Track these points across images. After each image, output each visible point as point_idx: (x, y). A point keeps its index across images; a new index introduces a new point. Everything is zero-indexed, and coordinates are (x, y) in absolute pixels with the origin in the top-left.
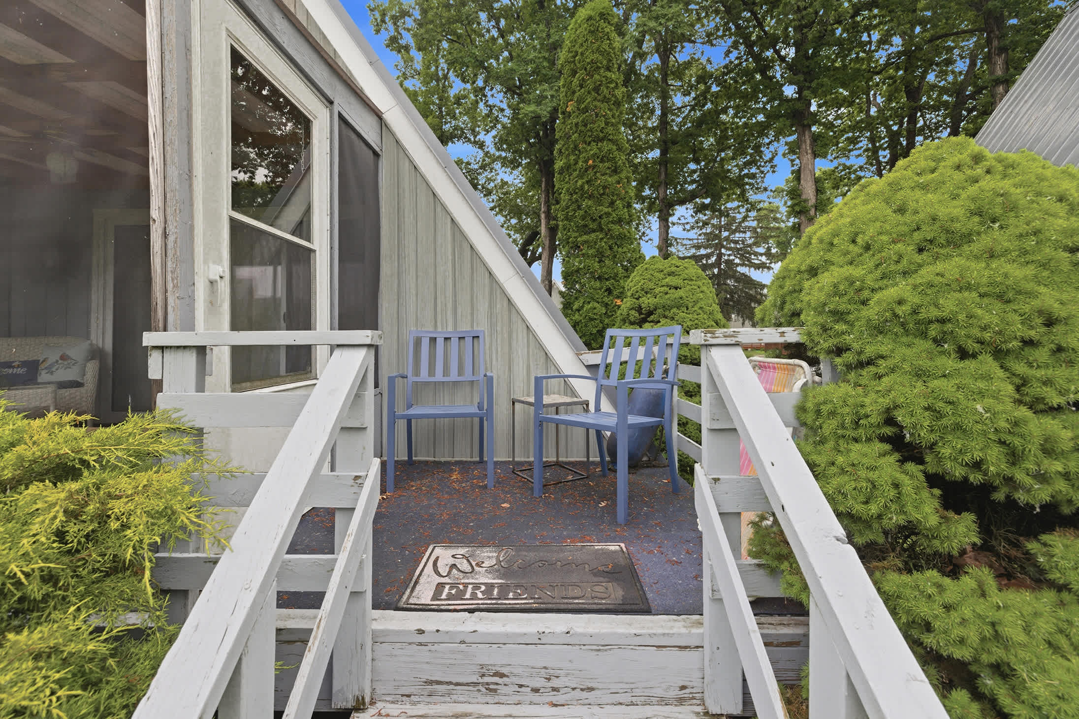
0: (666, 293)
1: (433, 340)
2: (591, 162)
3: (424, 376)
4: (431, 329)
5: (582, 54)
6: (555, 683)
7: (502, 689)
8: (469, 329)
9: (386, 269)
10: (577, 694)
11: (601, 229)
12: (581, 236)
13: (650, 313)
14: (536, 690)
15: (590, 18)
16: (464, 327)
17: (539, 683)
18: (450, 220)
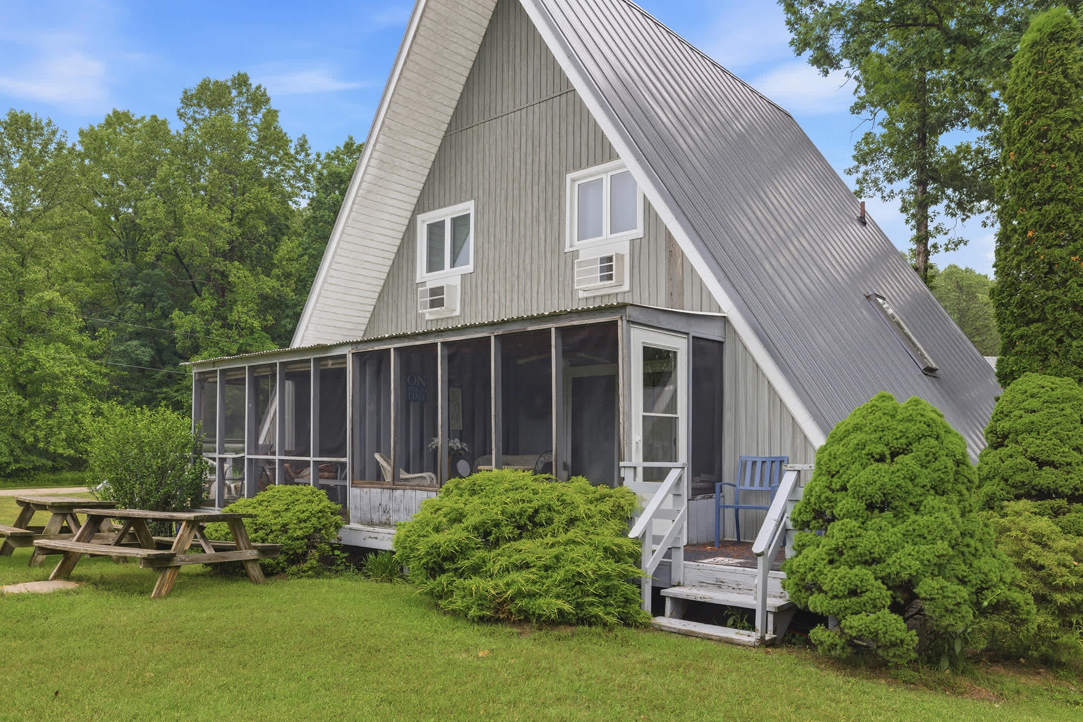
0: (1021, 417)
1: (754, 463)
2: (1030, 234)
3: (747, 485)
4: (755, 456)
5: (1023, 92)
6: (740, 587)
7: (723, 587)
8: (778, 455)
9: (728, 416)
10: (747, 591)
11: (1042, 319)
12: (1018, 327)
13: (1005, 437)
14: (733, 588)
15: (1034, 44)
16: (776, 454)
17: (735, 586)
18: (767, 382)
